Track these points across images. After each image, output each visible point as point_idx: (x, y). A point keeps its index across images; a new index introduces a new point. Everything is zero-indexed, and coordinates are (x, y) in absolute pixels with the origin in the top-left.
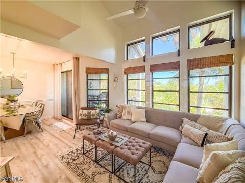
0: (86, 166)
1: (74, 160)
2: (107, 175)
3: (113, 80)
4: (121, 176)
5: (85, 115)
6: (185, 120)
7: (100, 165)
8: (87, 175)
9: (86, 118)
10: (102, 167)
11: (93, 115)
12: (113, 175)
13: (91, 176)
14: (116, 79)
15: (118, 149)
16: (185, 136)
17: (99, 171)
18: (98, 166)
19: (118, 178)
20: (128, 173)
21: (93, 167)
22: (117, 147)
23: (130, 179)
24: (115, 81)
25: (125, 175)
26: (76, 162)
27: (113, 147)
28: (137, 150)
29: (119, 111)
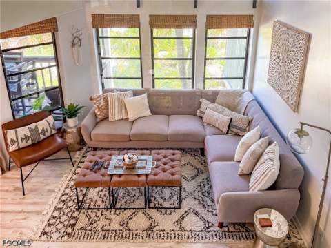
0: (103, 222)
1: (73, 226)
2: (140, 214)
3: (70, 44)
4: (157, 206)
5: (26, 138)
6: (204, 101)
7: (120, 209)
8: (116, 231)
9: (30, 142)
10: (125, 209)
11: (44, 132)
12: (147, 210)
13: (121, 228)
14: (76, 40)
15: (152, 177)
16: (208, 124)
17: (126, 216)
18: (118, 212)
19: (156, 210)
20: (162, 198)
21: (113, 217)
22: (147, 175)
23: (170, 203)
24: (73, 45)
25: (161, 201)
26: (78, 226)
27: (143, 178)
28: (173, 168)
29: (99, 108)
